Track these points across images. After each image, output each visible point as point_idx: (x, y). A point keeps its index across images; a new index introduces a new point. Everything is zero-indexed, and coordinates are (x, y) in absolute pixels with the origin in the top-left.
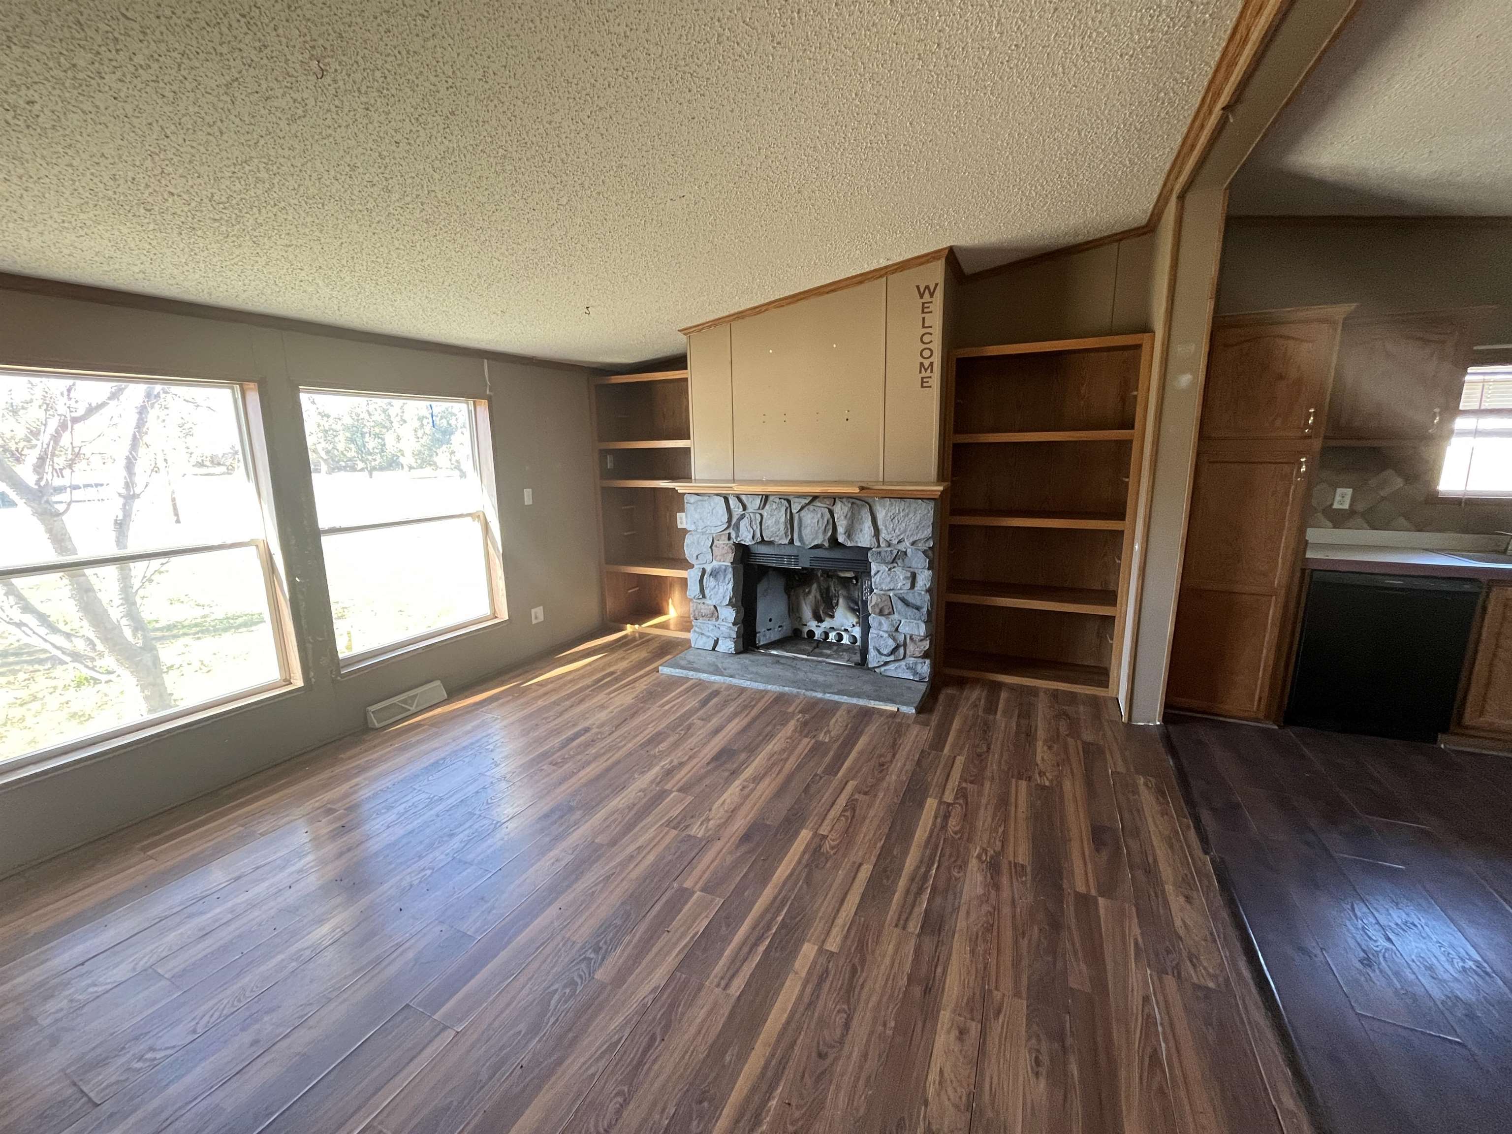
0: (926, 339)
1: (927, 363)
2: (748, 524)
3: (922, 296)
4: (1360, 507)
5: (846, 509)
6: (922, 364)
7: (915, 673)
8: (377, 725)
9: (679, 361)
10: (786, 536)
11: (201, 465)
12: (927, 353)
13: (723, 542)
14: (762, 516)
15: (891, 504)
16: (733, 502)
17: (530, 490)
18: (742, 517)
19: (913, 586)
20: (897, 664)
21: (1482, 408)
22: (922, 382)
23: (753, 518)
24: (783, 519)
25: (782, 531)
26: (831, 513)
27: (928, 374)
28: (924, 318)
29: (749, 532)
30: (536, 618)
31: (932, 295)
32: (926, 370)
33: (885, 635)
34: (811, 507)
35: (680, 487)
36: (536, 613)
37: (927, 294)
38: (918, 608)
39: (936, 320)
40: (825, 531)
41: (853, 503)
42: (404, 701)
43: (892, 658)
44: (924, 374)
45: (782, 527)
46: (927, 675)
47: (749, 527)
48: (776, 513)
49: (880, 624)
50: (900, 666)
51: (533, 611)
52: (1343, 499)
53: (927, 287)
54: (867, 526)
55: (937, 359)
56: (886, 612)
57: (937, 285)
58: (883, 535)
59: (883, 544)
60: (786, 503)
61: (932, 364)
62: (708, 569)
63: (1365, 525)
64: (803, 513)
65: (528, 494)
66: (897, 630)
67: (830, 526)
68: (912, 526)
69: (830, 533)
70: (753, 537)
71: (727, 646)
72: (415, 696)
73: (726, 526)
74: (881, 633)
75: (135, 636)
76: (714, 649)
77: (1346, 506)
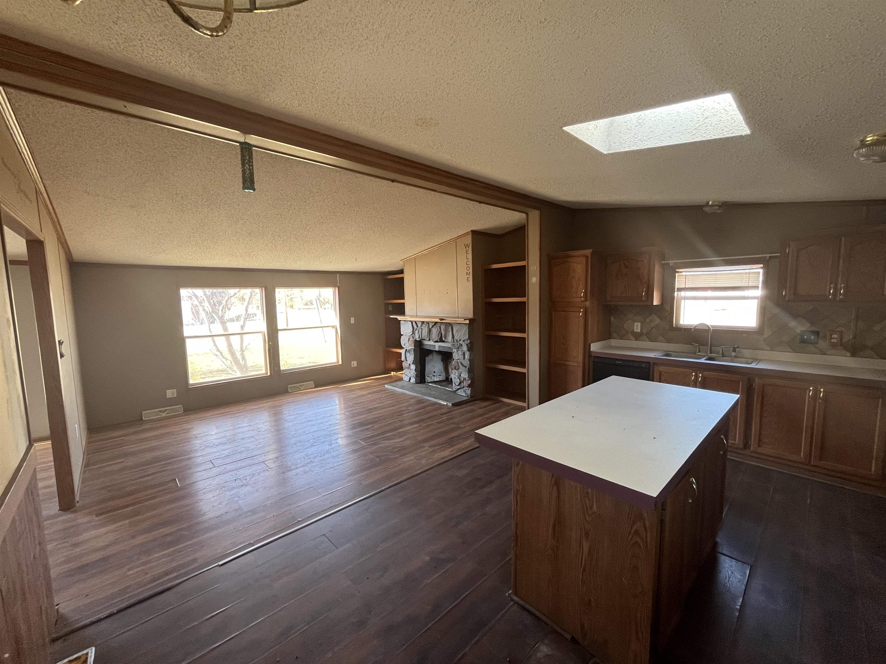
0: (468, 263)
3: (466, 247)
4: (645, 331)
5: (444, 327)
6: (467, 273)
7: (466, 394)
8: (290, 391)
9: (401, 272)
10: (428, 337)
11: (306, 304)
12: (468, 268)
13: (411, 339)
14: (422, 329)
15: (457, 326)
16: (414, 323)
17: (353, 318)
18: (416, 330)
19: (464, 358)
21: (686, 287)
22: (468, 279)
23: (419, 330)
24: (427, 331)
25: (427, 336)
26: (440, 329)
27: (469, 276)
28: (467, 256)
30: (353, 365)
31: (468, 247)
33: (457, 377)
34: (435, 326)
35: (399, 318)
36: (353, 363)
38: (466, 367)
39: (470, 256)
41: (446, 325)
42: (300, 386)
43: (459, 387)
45: (427, 333)
46: (469, 394)
47: (418, 334)
48: (425, 328)
49: (455, 373)
50: (462, 390)
51: (352, 362)
52: (637, 327)
53: (467, 244)
54: (450, 334)
55: (471, 271)
56: (457, 368)
57: (470, 243)
58: (455, 338)
59: (455, 341)
60: (427, 324)
62: (408, 349)
63: (648, 340)
64: (432, 329)
65: (352, 320)
66: (460, 376)
67: (440, 334)
68: (462, 335)
69: (440, 337)
70: (419, 337)
71: (413, 380)
72: (303, 385)
73: (412, 333)
75: (242, 361)
76: (409, 381)
77: (639, 331)
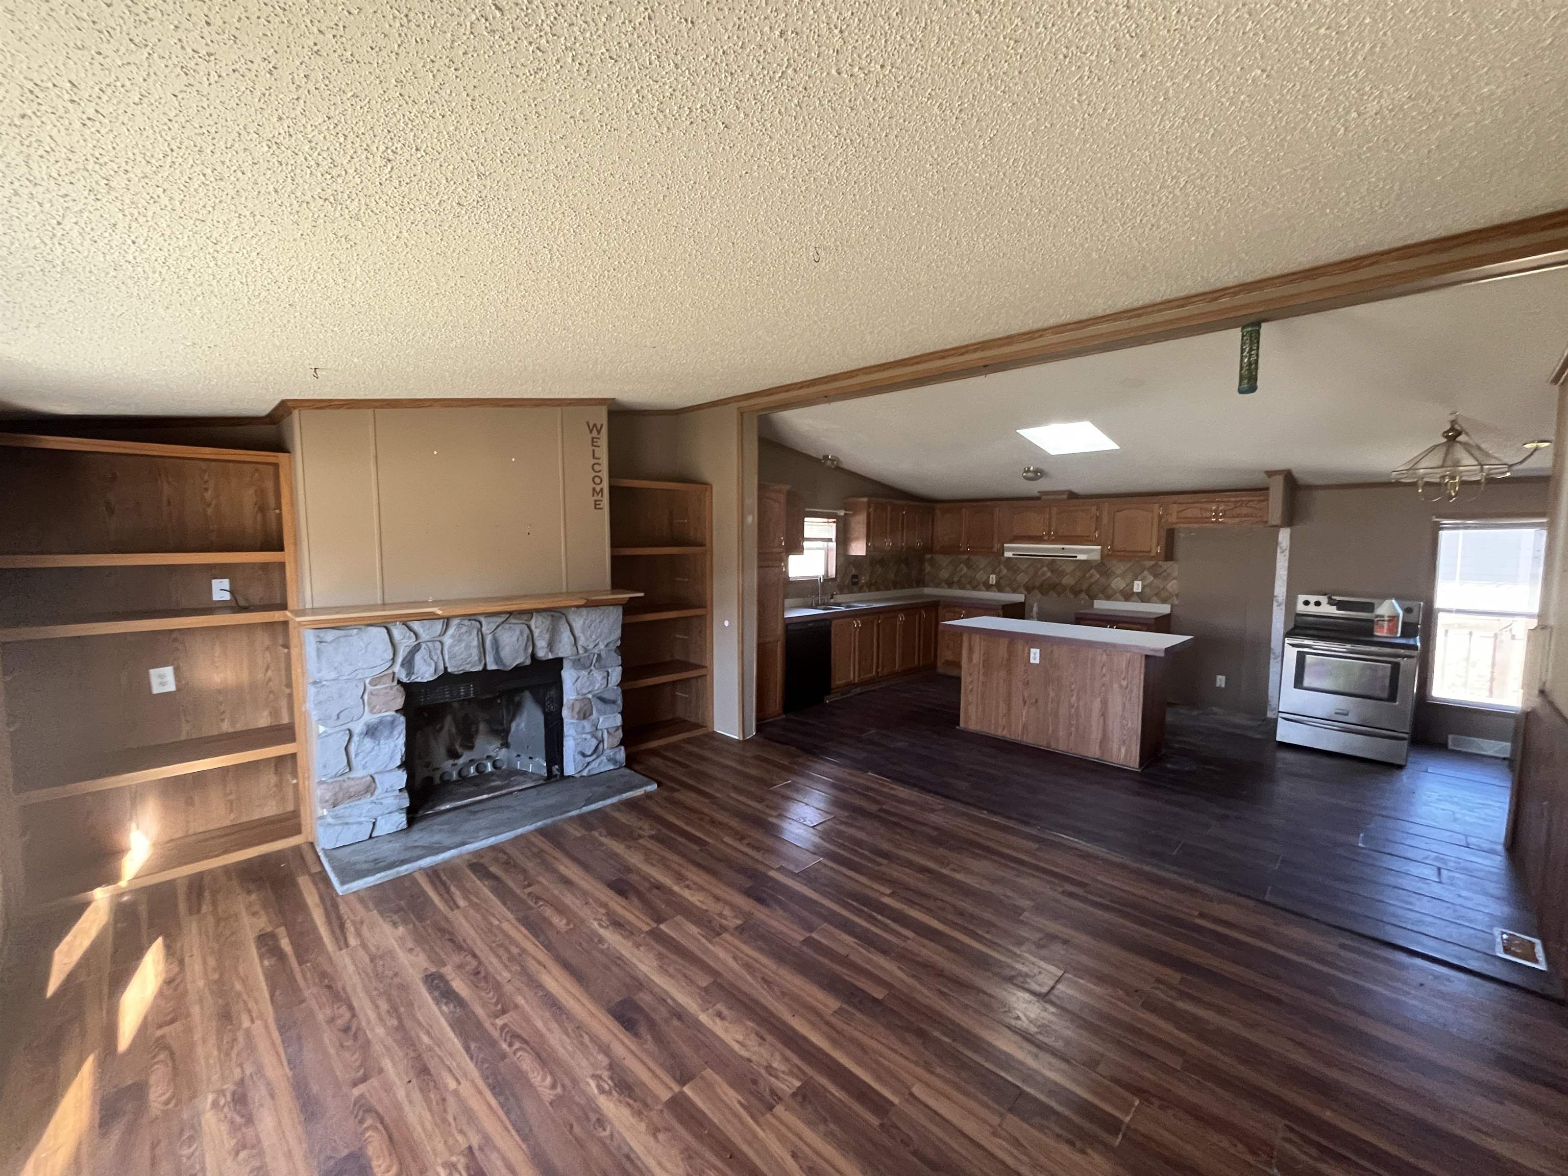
0: (597, 468)
1: (598, 488)
2: (427, 657)
3: (591, 431)
5: (543, 623)
6: (594, 489)
7: (615, 762)
10: (479, 662)
12: (597, 480)
13: (383, 686)
14: (443, 643)
15: (588, 614)
16: (398, 632)
18: (416, 649)
19: (607, 683)
20: (598, 761)
22: (596, 505)
23: (432, 648)
24: (471, 644)
25: (471, 658)
26: (529, 627)
27: (599, 498)
28: (594, 451)
29: (429, 665)
31: (599, 432)
32: (598, 494)
33: (589, 737)
34: (508, 625)
37: (595, 431)
38: (614, 702)
39: (604, 454)
40: (526, 649)
41: (549, 616)
43: (594, 756)
44: (596, 498)
45: (471, 652)
46: (624, 760)
47: (429, 660)
48: (465, 637)
49: (583, 728)
50: (602, 761)
53: (595, 425)
54: (566, 637)
55: (605, 485)
56: (587, 715)
57: (602, 425)
58: (581, 642)
59: (581, 652)
61: (602, 490)
62: (358, 728)
64: (499, 632)
66: (597, 728)
67: (530, 643)
68: (606, 631)
69: (530, 650)
70: (434, 672)
71: (394, 822)
73: (389, 664)
74: (584, 736)
76: (371, 836)
